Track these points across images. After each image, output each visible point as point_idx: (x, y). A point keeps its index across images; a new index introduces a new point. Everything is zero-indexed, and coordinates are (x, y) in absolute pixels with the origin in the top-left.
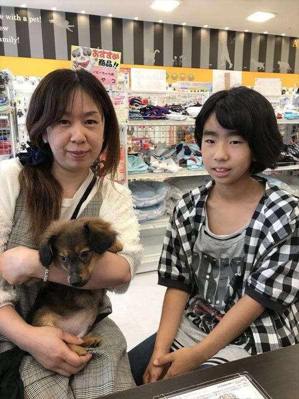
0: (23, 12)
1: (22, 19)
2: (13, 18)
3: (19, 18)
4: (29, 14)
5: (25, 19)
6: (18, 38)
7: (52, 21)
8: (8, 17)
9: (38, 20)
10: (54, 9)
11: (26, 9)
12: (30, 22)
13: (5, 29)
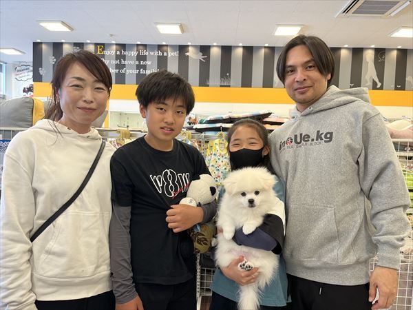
0: (165, 48)
1: (163, 54)
2: (156, 54)
3: (160, 54)
4: (169, 49)
5: (165, 54)
7: (187, 54)
8: (152, 53)
9: (176, 54)
10: (189, 44)
11: (167, 46)
12: (169, 56)
13: (148, 63)
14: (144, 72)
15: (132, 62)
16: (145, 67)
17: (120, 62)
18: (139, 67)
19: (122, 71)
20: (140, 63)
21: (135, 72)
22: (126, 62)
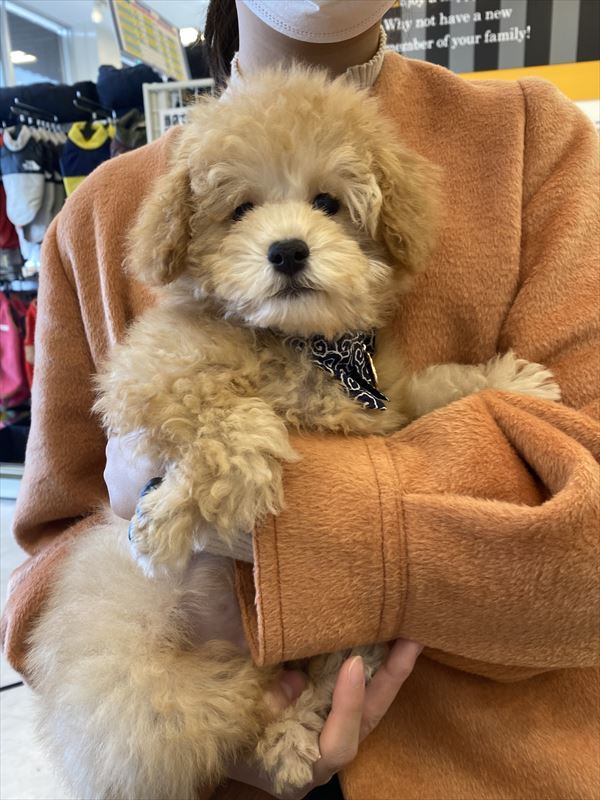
6: (529, 28)
13: (505, 13)
14: (493, 38)
15: (466, 18)
16: (495, 26)
17: (437, 20)
18: (480, 28)
19: (442, 43)
20: (483, 16)
21: (471, 40)
22: (452, 20)
